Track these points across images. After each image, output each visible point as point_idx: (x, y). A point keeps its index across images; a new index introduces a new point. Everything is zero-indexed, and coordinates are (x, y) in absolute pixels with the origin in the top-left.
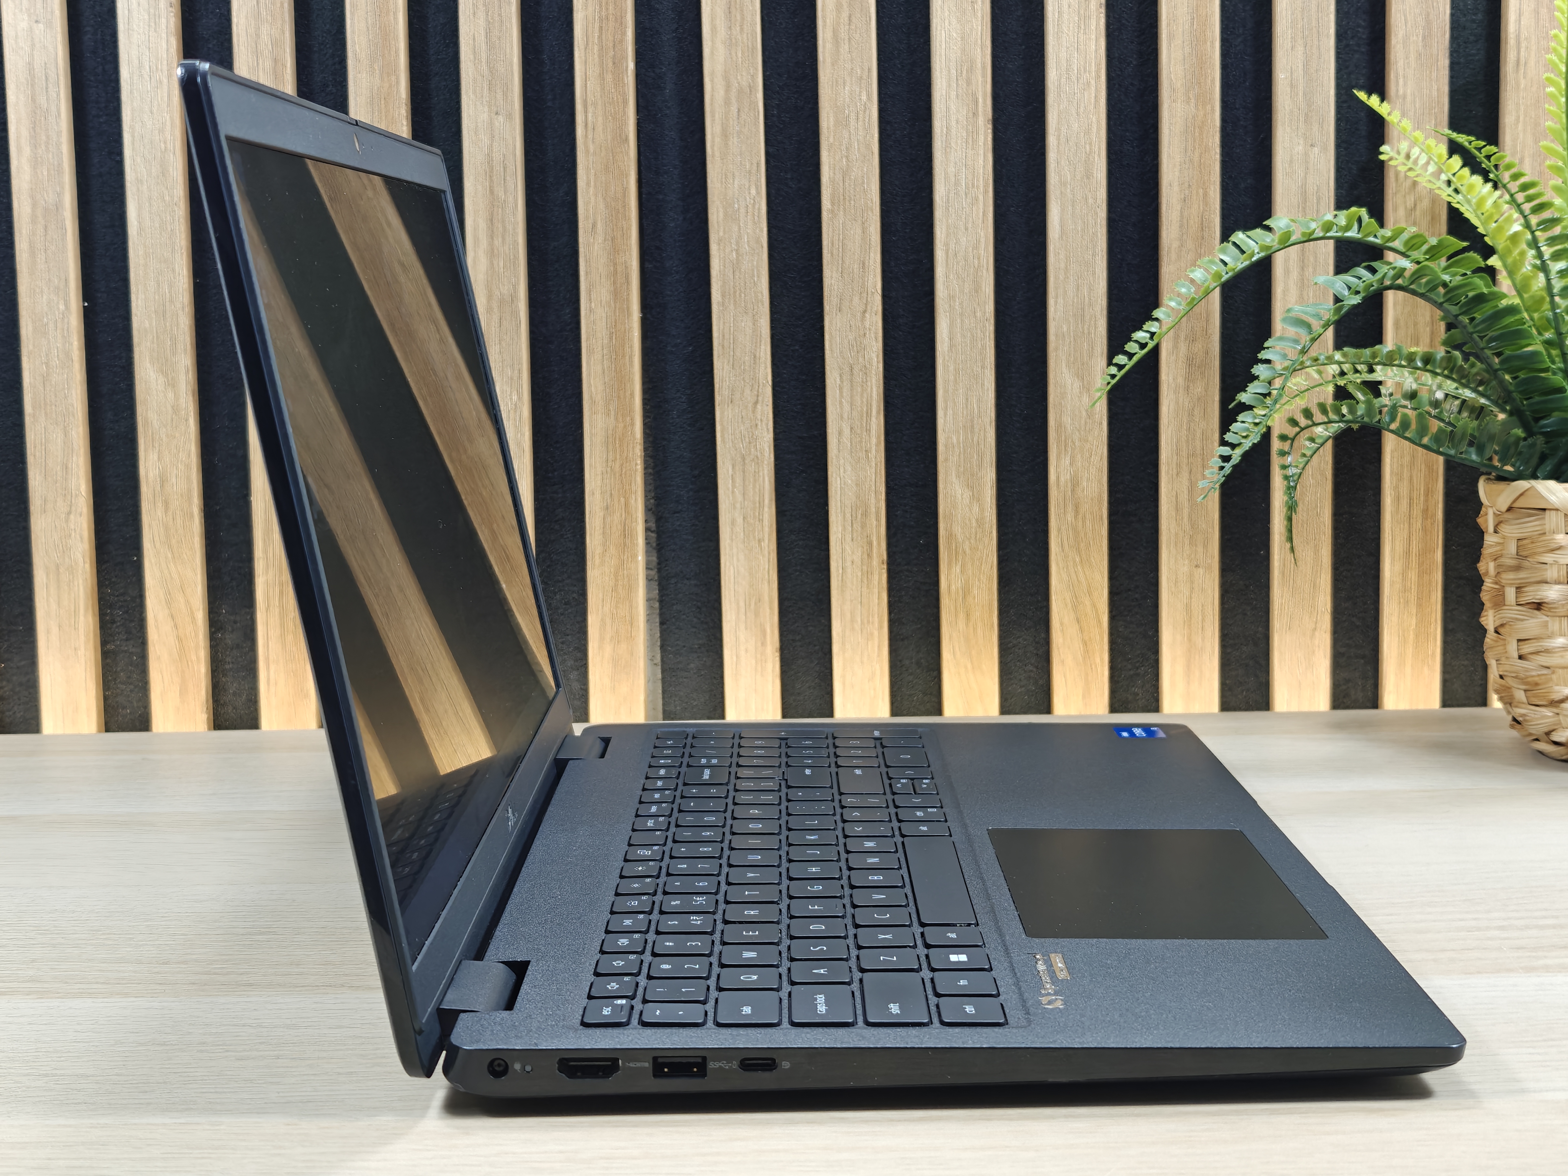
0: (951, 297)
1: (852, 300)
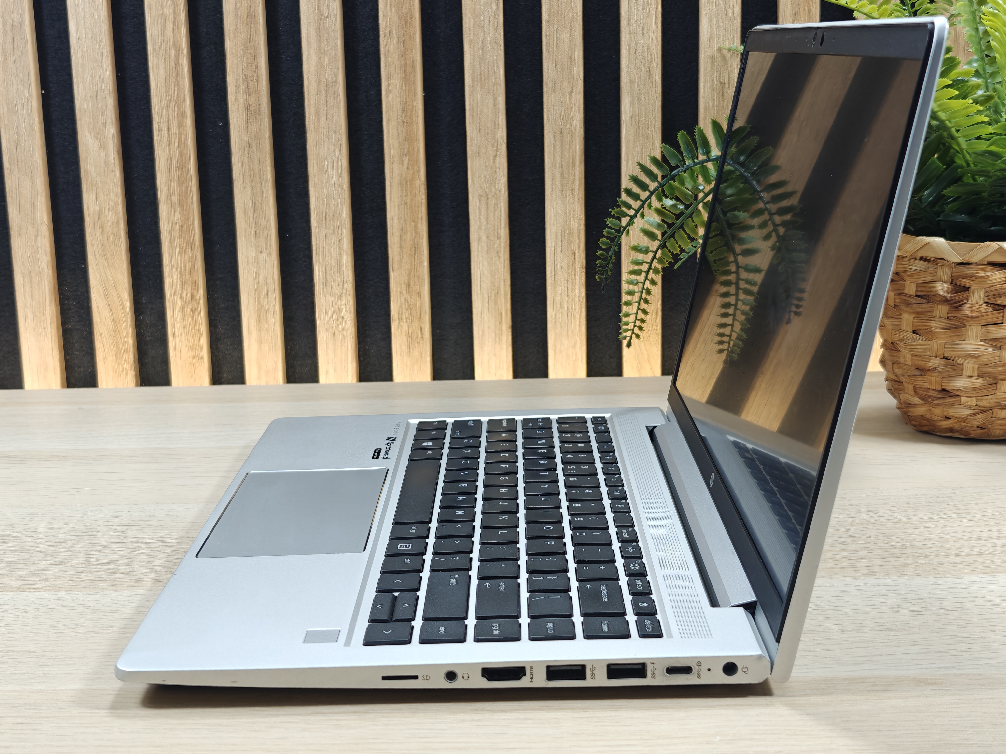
0: (632, 82)
1: (562, 84)
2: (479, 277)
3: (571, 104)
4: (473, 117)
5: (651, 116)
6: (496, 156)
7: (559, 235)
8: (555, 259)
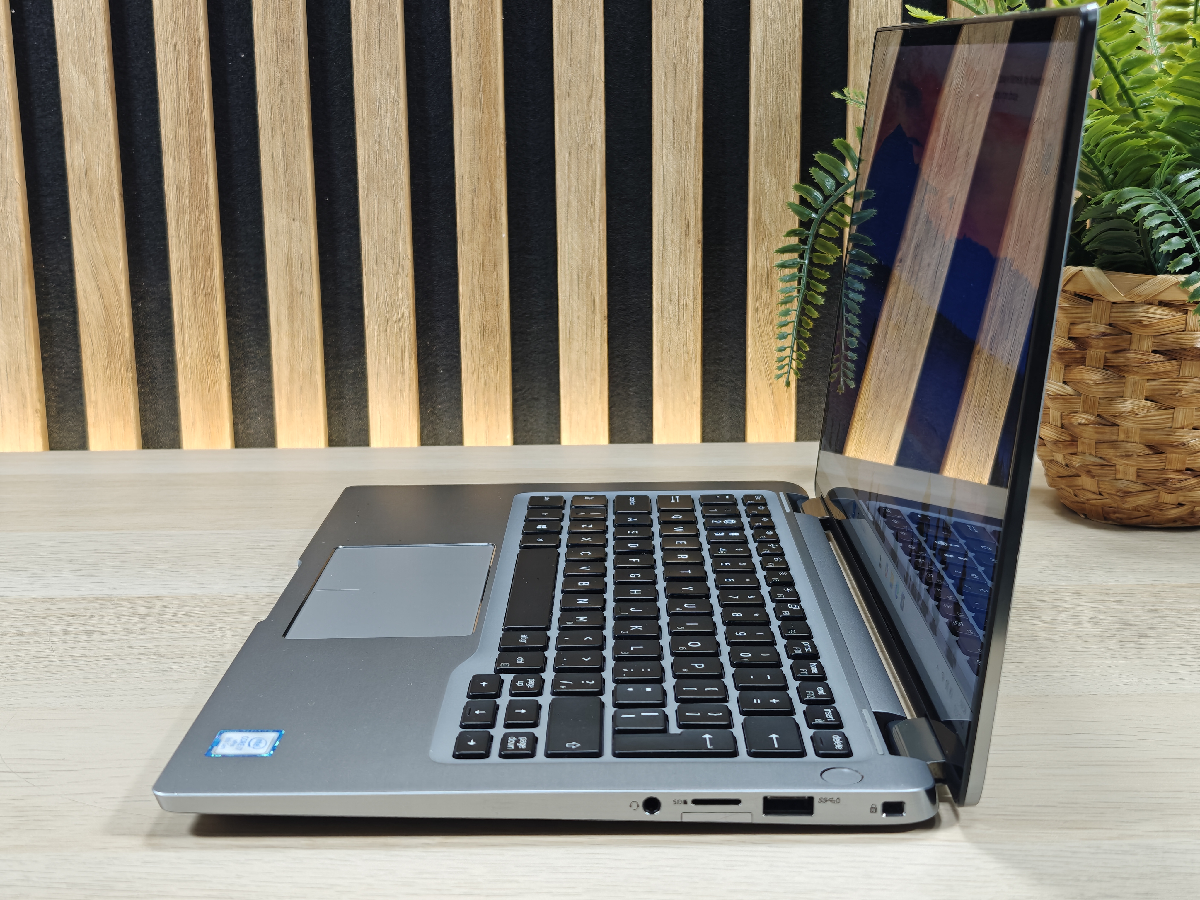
2: (567, 253)
3: (688, 31)
4: (562, 47)
5: (789, 49)
6: (590, 97)
7: (669, 199)
8: (664, 231)
